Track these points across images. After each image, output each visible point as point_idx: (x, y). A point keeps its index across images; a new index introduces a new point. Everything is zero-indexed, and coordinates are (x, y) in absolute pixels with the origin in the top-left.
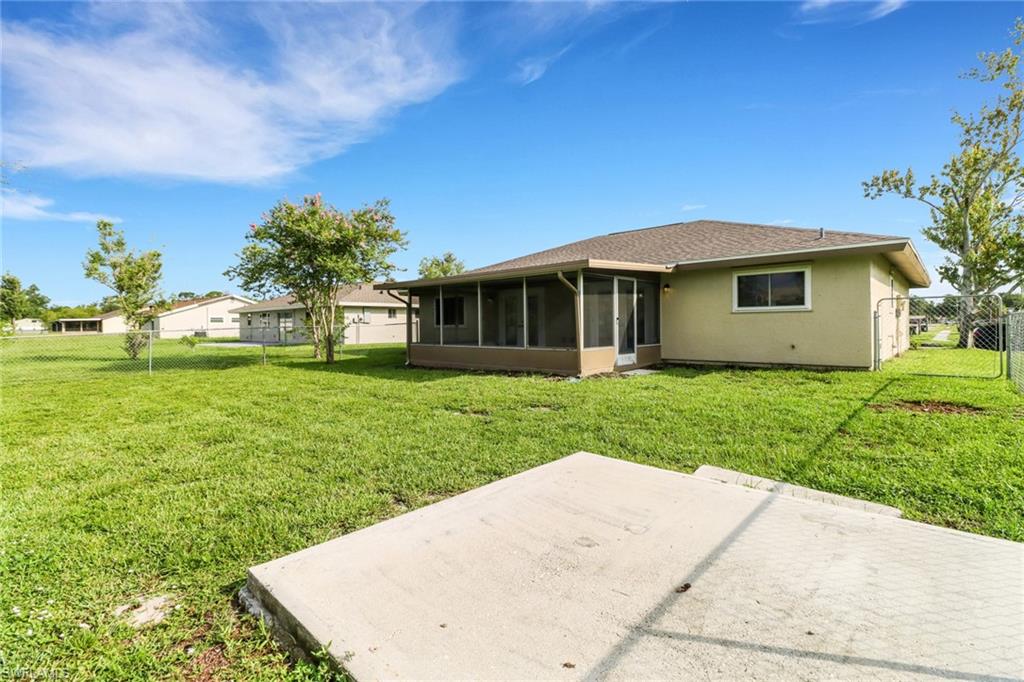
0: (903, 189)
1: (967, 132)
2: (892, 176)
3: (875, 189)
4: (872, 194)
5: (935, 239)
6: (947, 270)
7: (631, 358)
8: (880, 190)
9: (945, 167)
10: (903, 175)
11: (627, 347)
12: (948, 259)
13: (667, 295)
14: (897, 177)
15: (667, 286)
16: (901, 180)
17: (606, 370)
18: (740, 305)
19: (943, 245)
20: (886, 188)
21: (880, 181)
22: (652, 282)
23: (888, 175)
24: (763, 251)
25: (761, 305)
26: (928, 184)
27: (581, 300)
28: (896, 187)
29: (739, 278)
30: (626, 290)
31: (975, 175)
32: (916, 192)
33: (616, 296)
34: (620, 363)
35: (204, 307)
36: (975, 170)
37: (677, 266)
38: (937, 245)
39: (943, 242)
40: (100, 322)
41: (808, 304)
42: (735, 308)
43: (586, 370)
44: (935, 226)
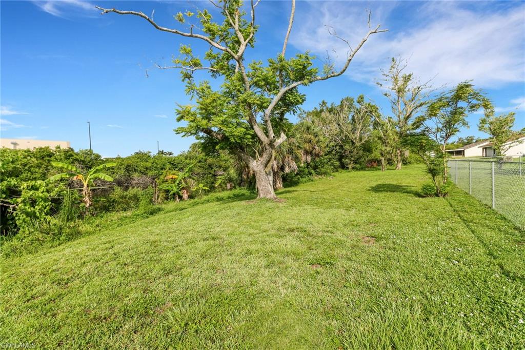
40: (464, 151)
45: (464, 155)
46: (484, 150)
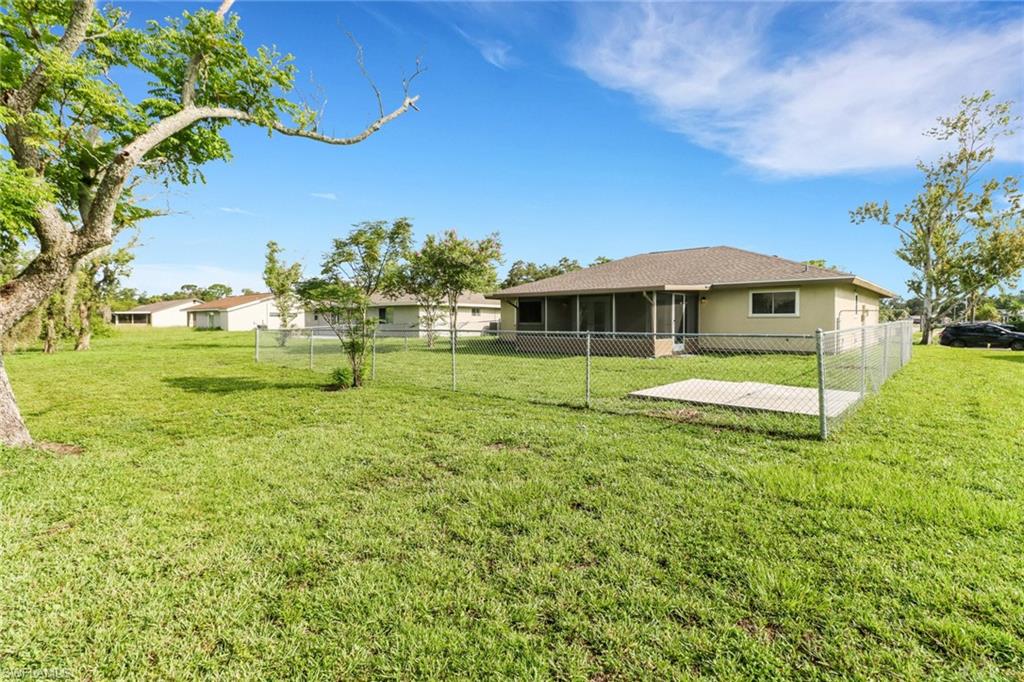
0: (881, 217)
1: (929, 176)
2: (872, 207)
3: (860, 217)
4: (857, 221)
5: (904, 257)
6: (913, 283)
7: (680, 347)
8: (863, 218)
9: (914, 201)
10: (881, 206)
11: (679, 340)
12: (915, 274)
13: (703, 305)
14: (877, 208)
15: (704, 298)
16: (879, 210)
17: (667, 354)
18: (754, 312)
19: (911, 263)
20: (868, 216)
21: (863, 211)
22: (694, 297)
23: (869, 206)
24: (769, 278)
25: (767, 312)
26: (903, 211)
27: (655, 309)
28: (876, 216)
29: (754, 295)
30: (679, 301)
31: (935, 209)
32: (892, 219)
33: (673, 306)
34: (676, 350)
35: (264, 303)
36: (935, 205)
37: (712, 286)
38: (907, 263)
39: (910, 261)
40: (149, 315)
41: (797, 313)
42: (751, 314)
43: (658, 353)
44: (904, 247)
45: (149, 322)
46: (192, 316)
